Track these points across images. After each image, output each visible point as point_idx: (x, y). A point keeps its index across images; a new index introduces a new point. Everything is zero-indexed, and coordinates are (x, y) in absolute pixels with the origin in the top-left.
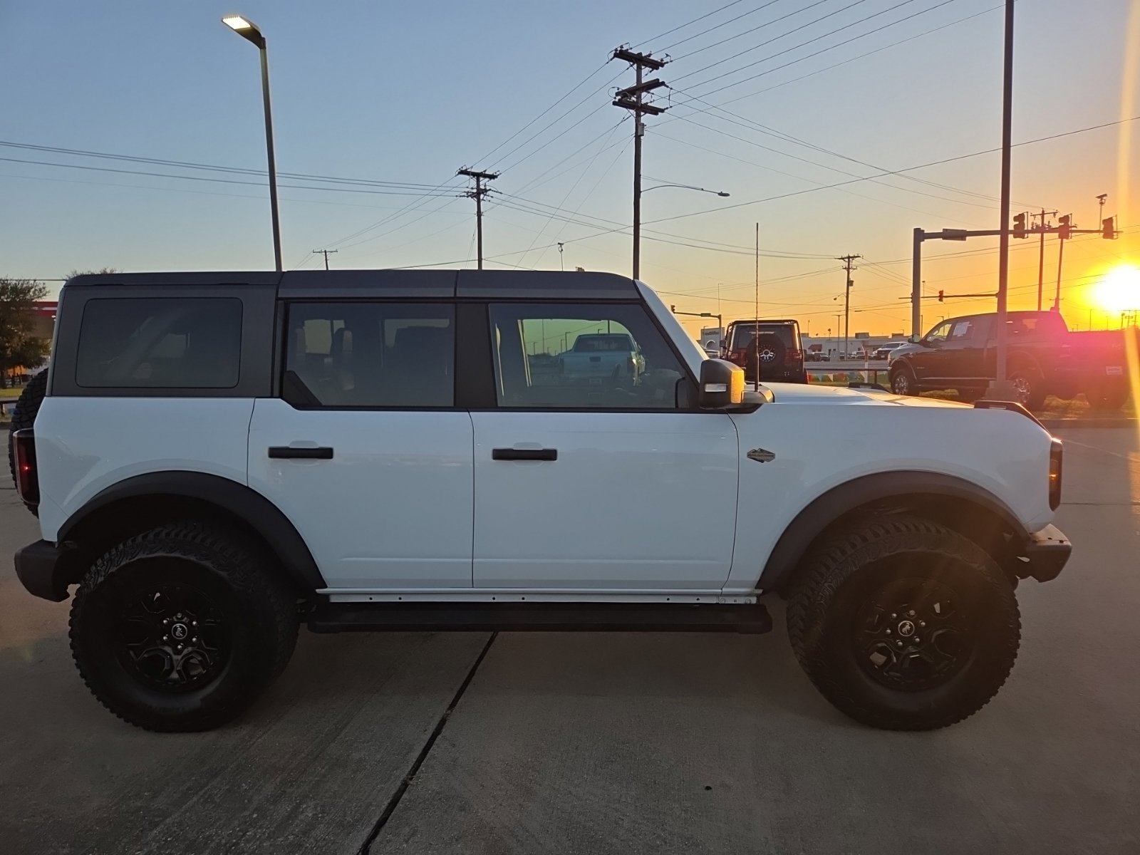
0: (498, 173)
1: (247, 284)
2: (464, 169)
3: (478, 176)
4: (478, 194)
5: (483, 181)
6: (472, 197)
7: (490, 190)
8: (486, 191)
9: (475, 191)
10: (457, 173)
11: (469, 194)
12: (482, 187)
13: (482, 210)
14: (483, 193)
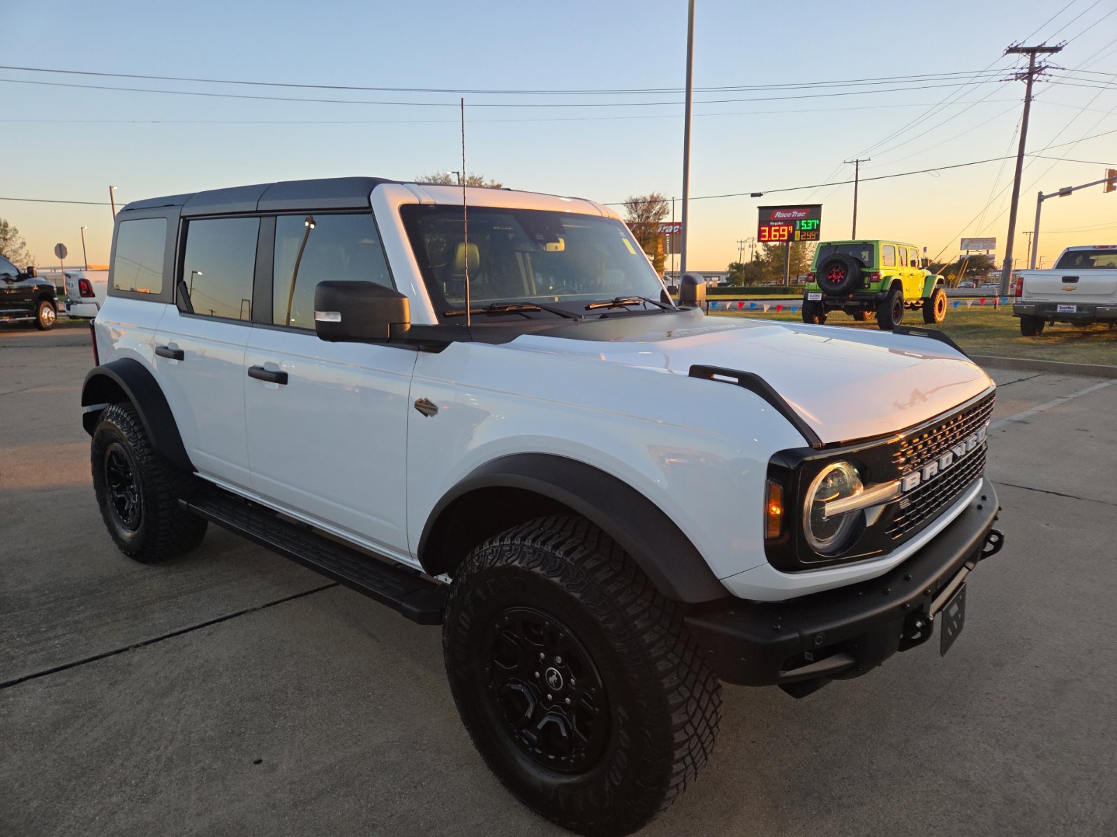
0: (1063, 44)
1: (173, 205)
2: (1015, 45)
3: (1032, 51)
4: (1029, 76)
5: (1040, 57)
6: (1023, 80)
7: (1047, 67)
8: (1041, 69)
9: (1026, 71)
10: (1005, 52)
11: (1019, 76)
12: (1037, 65)
13: (1033, 94)
14: (1037, 72)
